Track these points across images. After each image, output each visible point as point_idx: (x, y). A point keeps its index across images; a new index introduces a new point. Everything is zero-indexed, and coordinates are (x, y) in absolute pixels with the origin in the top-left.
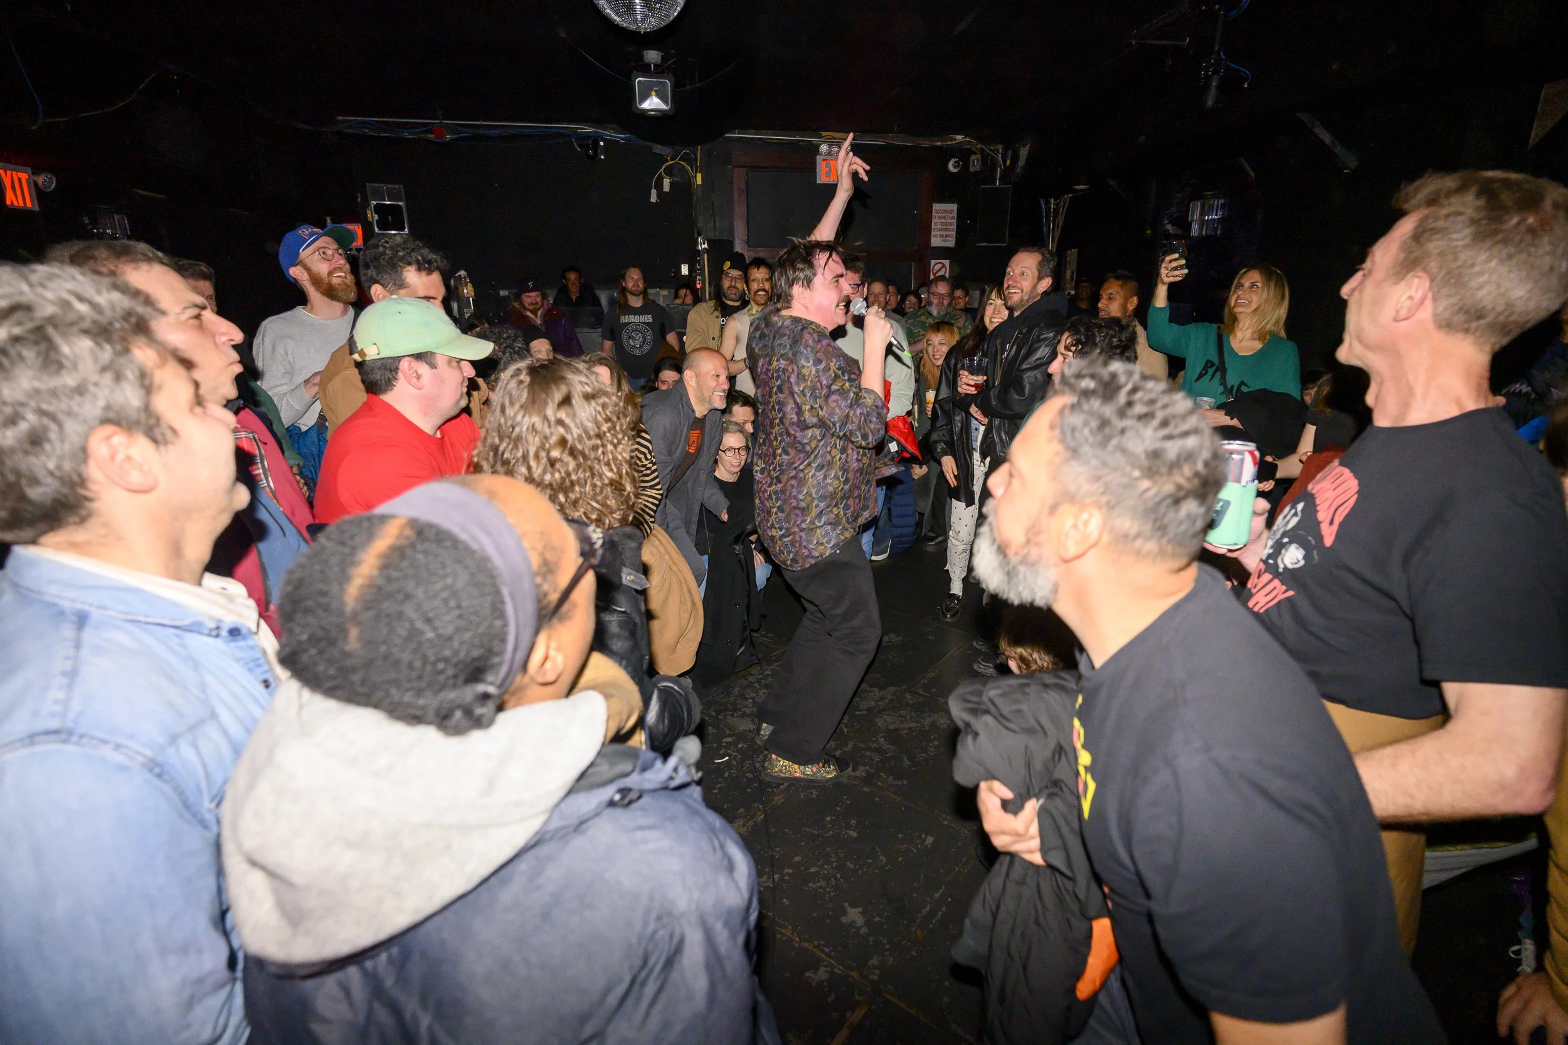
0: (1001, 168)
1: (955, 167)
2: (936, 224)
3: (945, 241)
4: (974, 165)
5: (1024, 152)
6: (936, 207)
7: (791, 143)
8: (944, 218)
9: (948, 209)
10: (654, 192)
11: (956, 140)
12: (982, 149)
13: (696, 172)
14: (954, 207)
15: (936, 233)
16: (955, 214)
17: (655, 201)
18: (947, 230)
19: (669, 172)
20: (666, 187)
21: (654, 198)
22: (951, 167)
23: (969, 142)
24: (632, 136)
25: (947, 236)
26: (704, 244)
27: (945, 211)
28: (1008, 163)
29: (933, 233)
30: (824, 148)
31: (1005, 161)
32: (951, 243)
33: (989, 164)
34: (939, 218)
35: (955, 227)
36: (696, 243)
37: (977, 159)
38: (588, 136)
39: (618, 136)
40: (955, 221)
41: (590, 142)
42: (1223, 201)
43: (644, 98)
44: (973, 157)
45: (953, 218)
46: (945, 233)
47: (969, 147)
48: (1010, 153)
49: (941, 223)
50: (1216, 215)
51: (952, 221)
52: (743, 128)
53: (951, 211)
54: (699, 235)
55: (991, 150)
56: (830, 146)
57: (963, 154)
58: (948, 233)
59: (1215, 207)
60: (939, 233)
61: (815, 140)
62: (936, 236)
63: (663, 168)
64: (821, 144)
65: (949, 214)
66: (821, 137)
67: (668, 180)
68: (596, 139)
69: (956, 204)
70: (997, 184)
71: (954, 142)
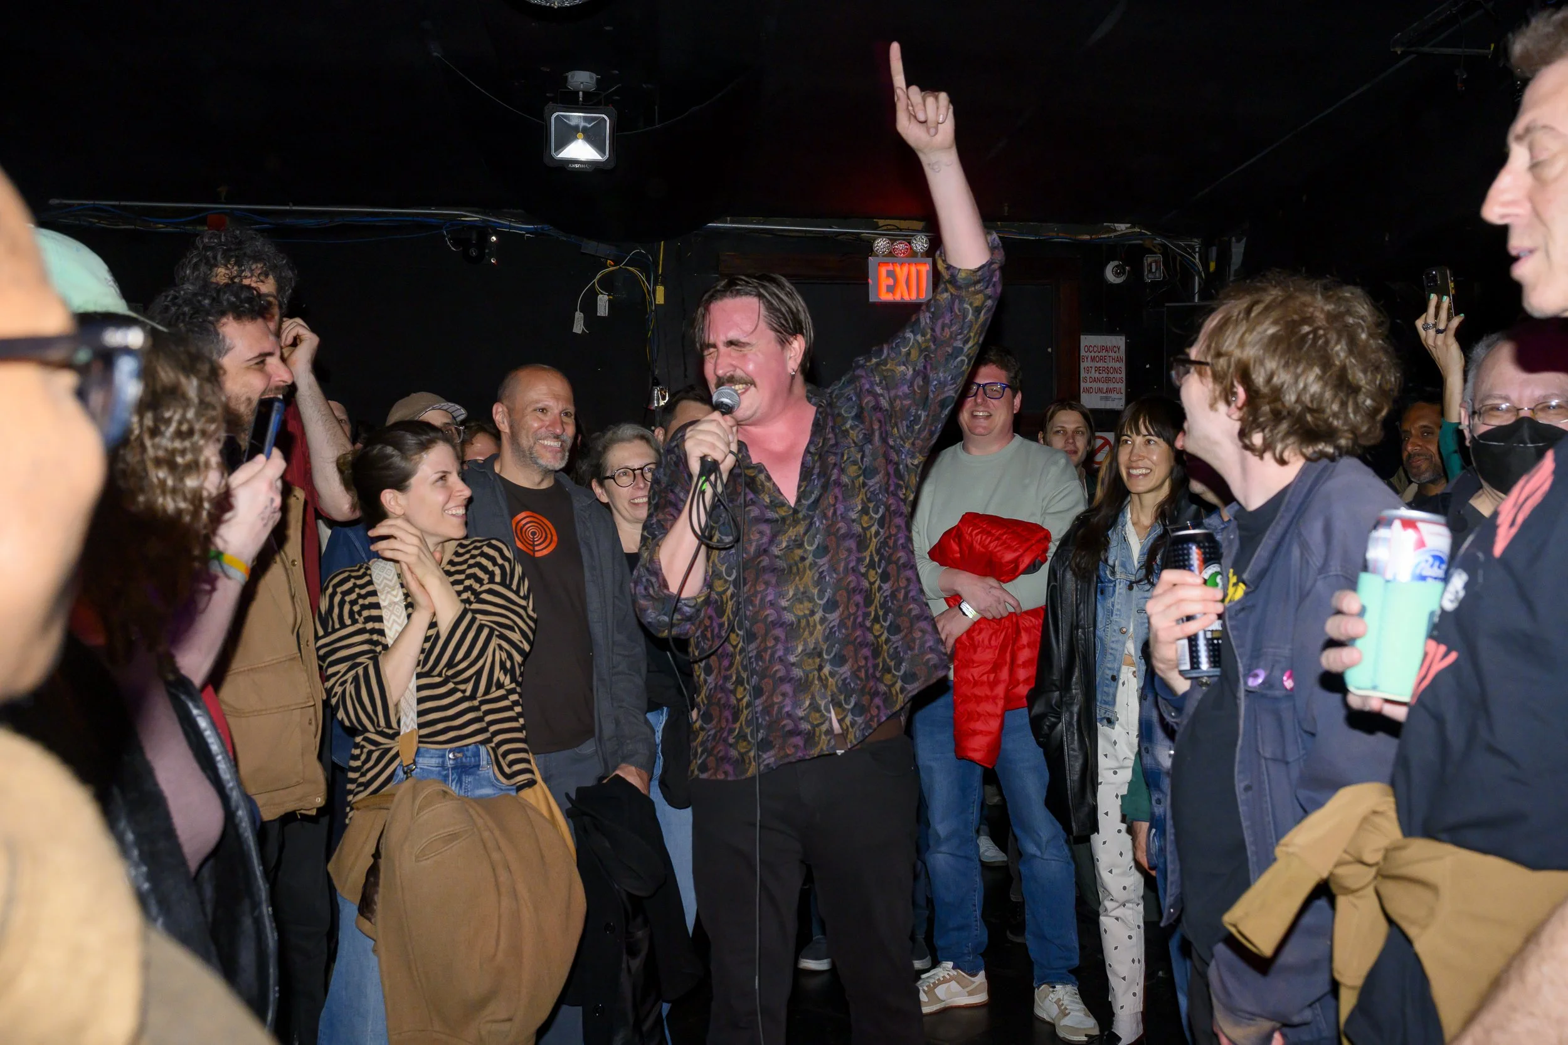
0: (1200, 276)
1: (1117, 275)
2: (1088, 370)
3: (1107, 399)
4: (1150, 271)
5: (1239, 248)
6: (1087, 341)
7: (825, 237)
8: (1103, 359)
9: (1109, 344)
10: (579, 316)
11: (1115, 231)
12: (1164, 246)
13: (656, 284)
14: (1119, 341)
15: (1088, 385)
16: (1122, 353)
17: (580, 332)
18: (1108, 380)
19: (608, 284)
20: (602, 311)
21: (578, 327)
22: (1110, 275)
23: (1141, 234)
24: (546, 227)
25: (1109, 391)
27: (1105, 349)
28: (1212, 266)
29: (1083, 385)
30: (881, 244)
31: (1206, 266)
32: (1117, 402)
33: (1178, 270)
34: (1093, 359)
35: (1123, 375)
36: (650, 399)
37: (1156, 262)
38: (472, 226)
39: (523, 228)
40: (1122, 365)
41: (474, 236)
43: (562, 144)
44: (1149, 259)
45: (1118, 360)
46: (1104, 386)
47: (1140, 242)
48: (1214, 251)
49: (1098, 369)
51: (1117, 365)
52: (738, 214)
53: (1114, 349)
54: (657, 384)
55: (1179, 247)
56: (893, 241)
57: (1132, 256)
58: (1111, 386)
60: (1095, 385)
61: (865, 233)
62: (1088, 390)
63: (598, 277)
64: (875, 240)
65: (1111, 354)
66: (876, 227)
67: (606, 297)
68: (483, 232)
69: (1124, 338)
70: (1196, 300)
71: (1112, 235)
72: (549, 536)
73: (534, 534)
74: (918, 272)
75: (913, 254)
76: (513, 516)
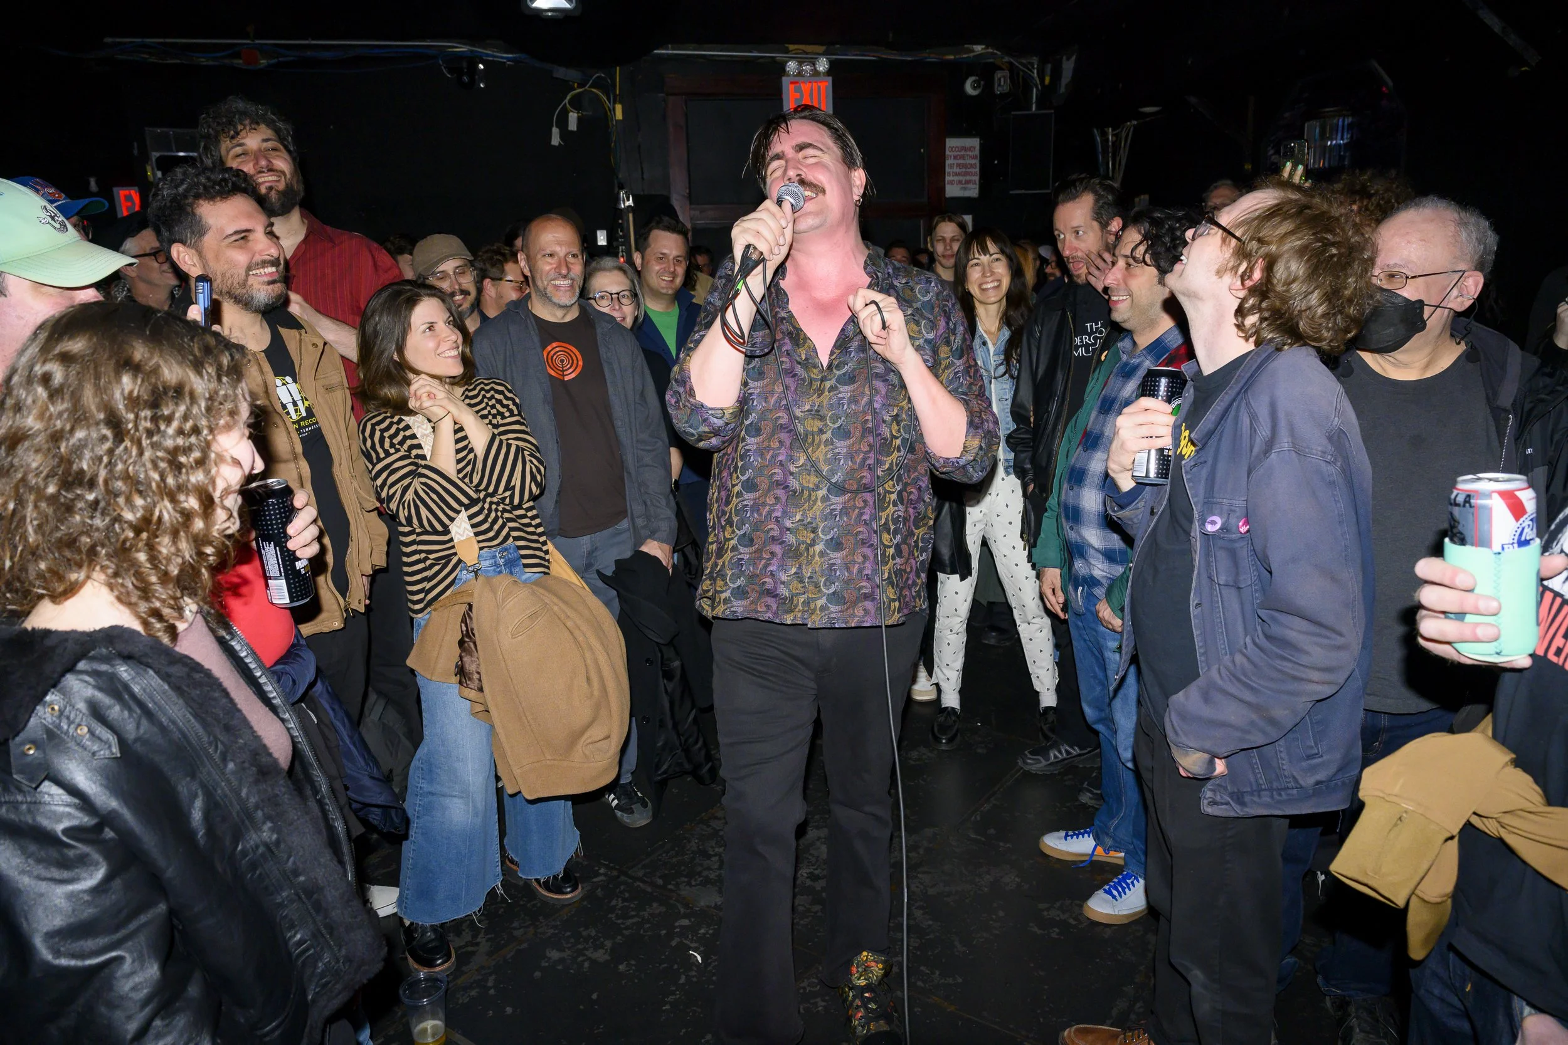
0: (1037, 88)
1: (974, 88)
3: (965, 189)
4: (999, 85)
5: (1068, 66)
6: (951, 143)
7: (747, 61)
8: (963, 157)
9: (968, 145)
10: (555, 131)
11: (973, 51)
12: (1011, 64)
13: (615, 103)
14: (975, 142)
15: (952, 178)
16: (977, 152)
17: (557, 144)
18: (966, 174)
19: (576, 104)
20: (573, 125)
21: (556, 140)
22: (969, 88)
23: (993, 54)
24: (523, 56)
25: (968, 182)
26: (628, 200)
27: (964, 149)
28: (1047, 80)
29: (947, 178)
30: (792, 66)
31: (1042, 80)
32: (973, 192)
33: (1021, 84)
34: (955, 158)
35: (978, 170)
36: (617, 200)
37: (1004, 77)
38: (460, 57)
39: (505, 57)
40: (977, 162)
41: (465, 65)
42: (1350, 119)
44: (999, 74)
45: (974, 157)
46: (964, 179)
47: (991, 60)
48: (1049, 67)
49: (958, 165)
50: (1342, 139)
51: (973, 161)
52: (678, 42)
53: (971, 149)
54: (621, 188)
55: (1024, 65)
56: (801, 64)
57: (985, 71)
58: (968, 178)
59: (1340, 129)
60: (956, 178)
61: (778, 56)
62: (951, 183)
63: (568, 98)
64: (788, 62)
65: (970, 153)
66: (787, 51)
67: (576, 115)
68: (472, 61)
69: (978, 140)
70: (1034, 109)
71: (971, 55)
72: (575, 362)
73: (562, 361)
74: (819, 88)
75: (816, 73)
76: (544, 348)
